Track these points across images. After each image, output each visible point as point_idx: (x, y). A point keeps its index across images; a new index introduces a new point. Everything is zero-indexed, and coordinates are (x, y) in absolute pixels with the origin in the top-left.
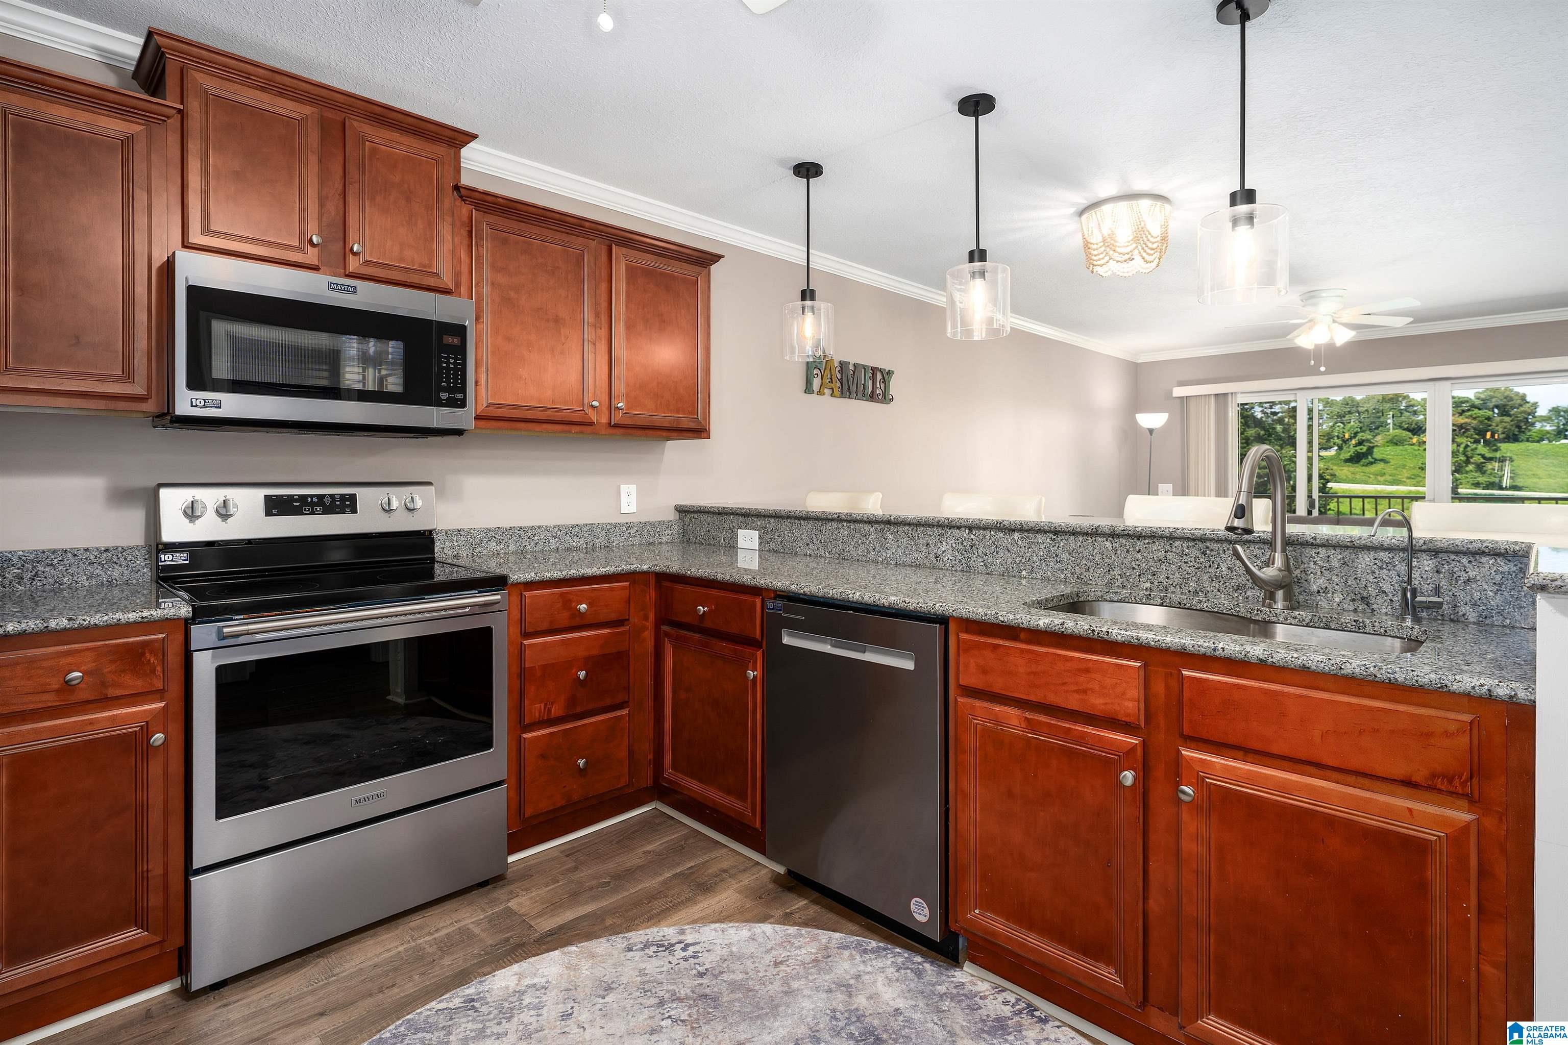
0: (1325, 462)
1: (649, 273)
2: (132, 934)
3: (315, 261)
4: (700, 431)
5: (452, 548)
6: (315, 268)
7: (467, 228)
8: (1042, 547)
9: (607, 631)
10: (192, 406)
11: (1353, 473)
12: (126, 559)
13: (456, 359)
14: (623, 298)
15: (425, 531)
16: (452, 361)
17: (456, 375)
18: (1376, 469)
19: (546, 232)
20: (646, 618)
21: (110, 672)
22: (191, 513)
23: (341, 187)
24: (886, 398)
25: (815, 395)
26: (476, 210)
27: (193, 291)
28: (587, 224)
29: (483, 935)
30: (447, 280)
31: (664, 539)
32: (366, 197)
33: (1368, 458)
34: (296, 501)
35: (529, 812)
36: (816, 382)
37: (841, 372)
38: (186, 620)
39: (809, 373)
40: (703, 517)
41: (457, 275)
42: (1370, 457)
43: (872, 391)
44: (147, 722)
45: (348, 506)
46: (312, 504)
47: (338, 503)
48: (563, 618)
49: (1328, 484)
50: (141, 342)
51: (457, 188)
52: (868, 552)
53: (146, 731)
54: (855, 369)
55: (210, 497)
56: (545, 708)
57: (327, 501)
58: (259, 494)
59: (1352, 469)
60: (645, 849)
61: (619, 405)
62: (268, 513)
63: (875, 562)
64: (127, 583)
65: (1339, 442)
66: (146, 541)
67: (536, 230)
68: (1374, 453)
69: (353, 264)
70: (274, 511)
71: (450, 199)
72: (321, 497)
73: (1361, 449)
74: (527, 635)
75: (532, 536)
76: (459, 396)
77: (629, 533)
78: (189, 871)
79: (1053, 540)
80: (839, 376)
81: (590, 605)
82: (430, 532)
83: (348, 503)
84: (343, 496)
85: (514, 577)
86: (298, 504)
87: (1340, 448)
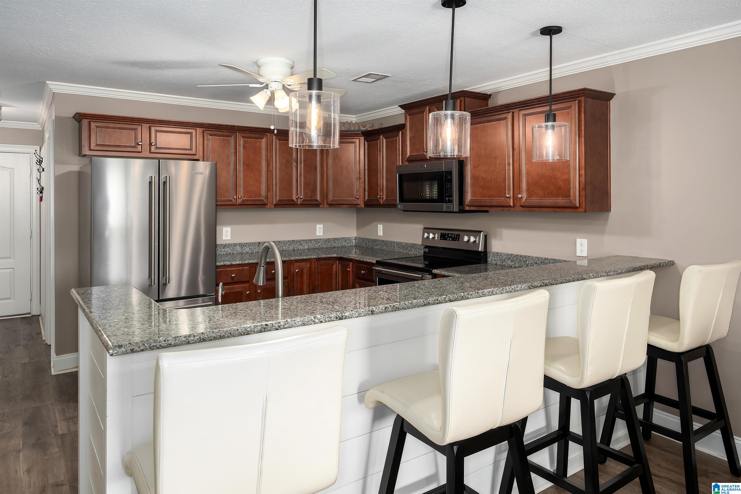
16: (449, 185)
17: (450, 190)
46: (450, 237)
57: (453, 236)
61: (520, 196)
75: (525, 261)
76: (451, 199)
82: (486, 252)
83: (458, 237)
84: (457, 234)
86: (447, 236)
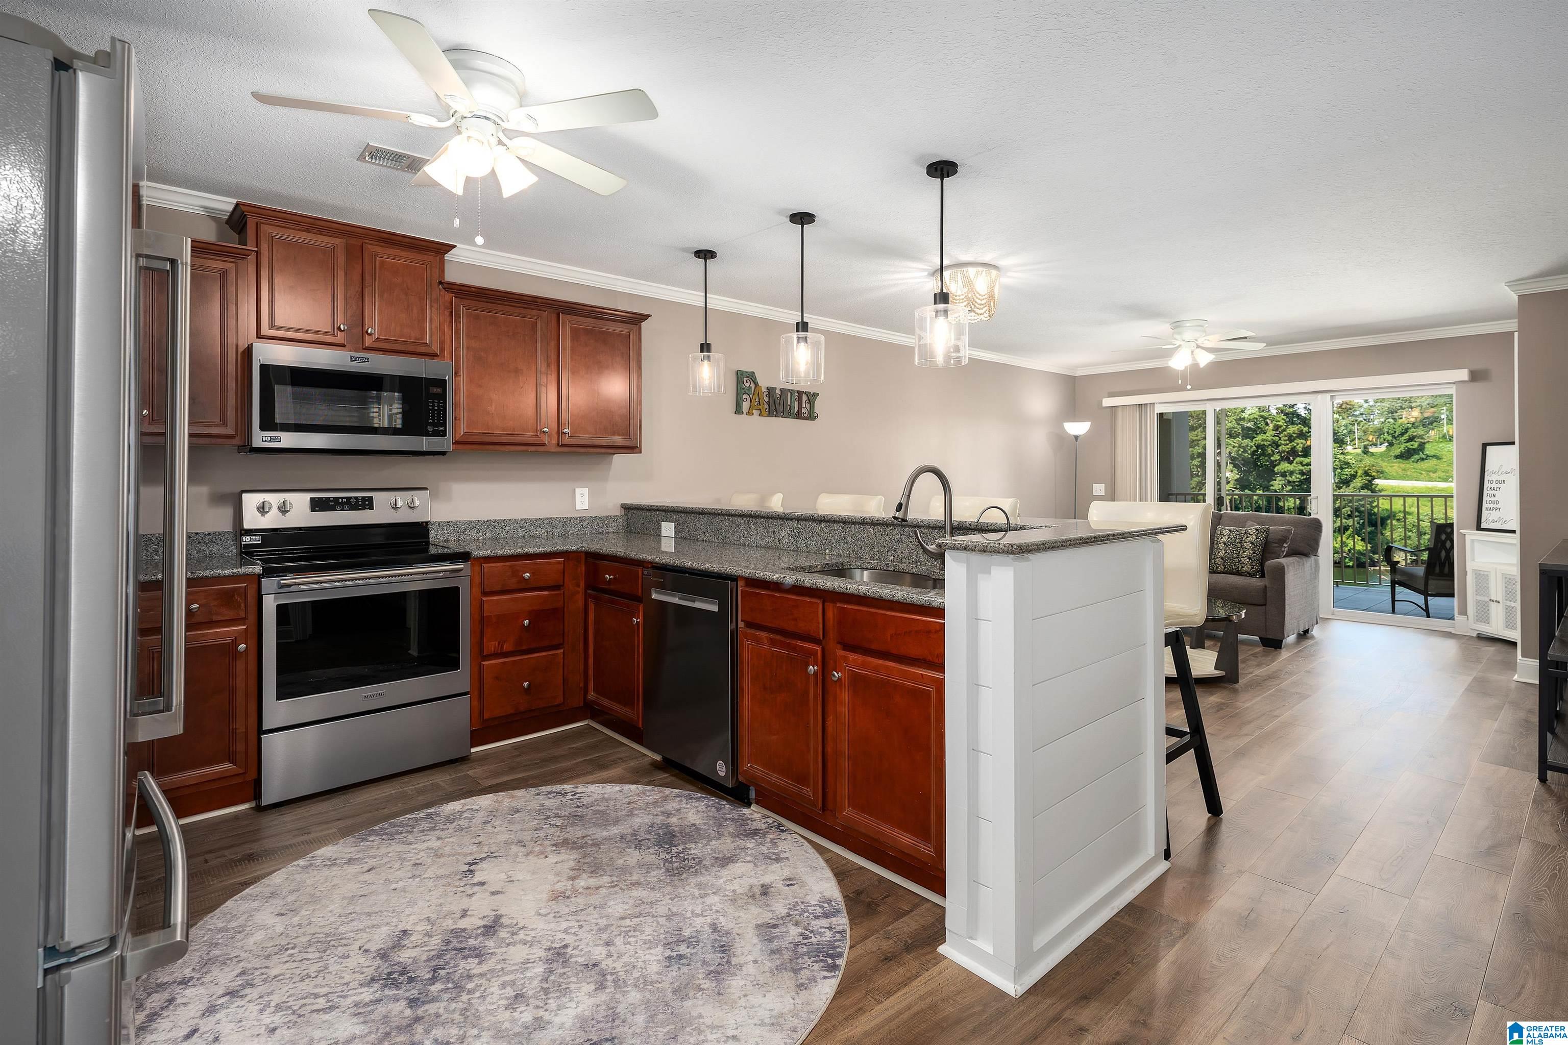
0: (1375, 459)
1: (588, 332)
2: (227, 766)
3: (342, 342)
4: (633, 448)
5: (443, 534)
6: (343, 346)
7: (449, 310)
8: (837, 532)
9: (546, 593)
10: (263, 441)
11: (1404, 470)
12: (221, 540)
13: (439, 403)
14: (568, 352)
15: (422, 522)
16: (436, 404)
17: (439, 414)
18: (1429, 465)
19: (508, 308)
20: (578, 586)
21: (214, 606)
22: (262, 509)
23: (360, 290)
24: (812, 417)
25: (744, 415)
26: (455, 297)
27: (264, 368)
28: (539, 300)
29: (446, 787)
30: (435, 347)
31: (611, 530)
32: (377, 295)
33: (1419, 454)
34: (332, 501)
35: (486, 716)
36: (745, 406)
37: (769, 395)
38: (259, 575)
39: (739, 398)
40: (640, 513)
41: (442, 343)
42: (1421, 453)
43: (798, 410)
44: (236, 637)
45: (367, 505)
46: (343, 504)
47: (360, 503)
48: (513, 583)
49: (1375, 480)
50: (231, 401)
51: (440, 283)
52: (740, 538)
53: (235, 643)
54: (781, 393)
55: (274, 499)
56: (498, 645)
57: (353, 501)
58: (307, 496)
59: (1403, 466)
60: (570, 746)
61: (564, 431)
62: (313, 510)
63: (744, 545)
64: (222, 556)
65: (1390, 438)
66: (233, 529)
67: (501, 308)
68: (1426, 449)
69: (368, 341)
70: (317, 509)
71: (437, 291)
72: (349, 498)
73: (1412, 445)
74: (485, 594)
76: (441, 428)
77: (582, 525)
78: (261, 731)
79: (843, 528)
80: (766, 399)
81: (533, 574)
82: (427, 523)
83: (367, 503)
84: (363, 498)
85: (475, 554)
86: (333, 503)
87: (1391, 444)
